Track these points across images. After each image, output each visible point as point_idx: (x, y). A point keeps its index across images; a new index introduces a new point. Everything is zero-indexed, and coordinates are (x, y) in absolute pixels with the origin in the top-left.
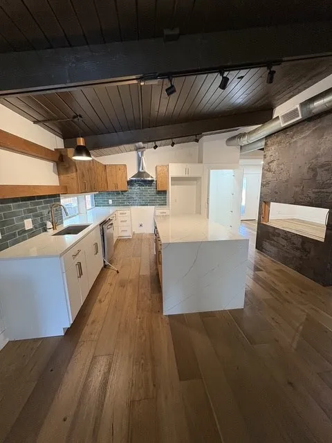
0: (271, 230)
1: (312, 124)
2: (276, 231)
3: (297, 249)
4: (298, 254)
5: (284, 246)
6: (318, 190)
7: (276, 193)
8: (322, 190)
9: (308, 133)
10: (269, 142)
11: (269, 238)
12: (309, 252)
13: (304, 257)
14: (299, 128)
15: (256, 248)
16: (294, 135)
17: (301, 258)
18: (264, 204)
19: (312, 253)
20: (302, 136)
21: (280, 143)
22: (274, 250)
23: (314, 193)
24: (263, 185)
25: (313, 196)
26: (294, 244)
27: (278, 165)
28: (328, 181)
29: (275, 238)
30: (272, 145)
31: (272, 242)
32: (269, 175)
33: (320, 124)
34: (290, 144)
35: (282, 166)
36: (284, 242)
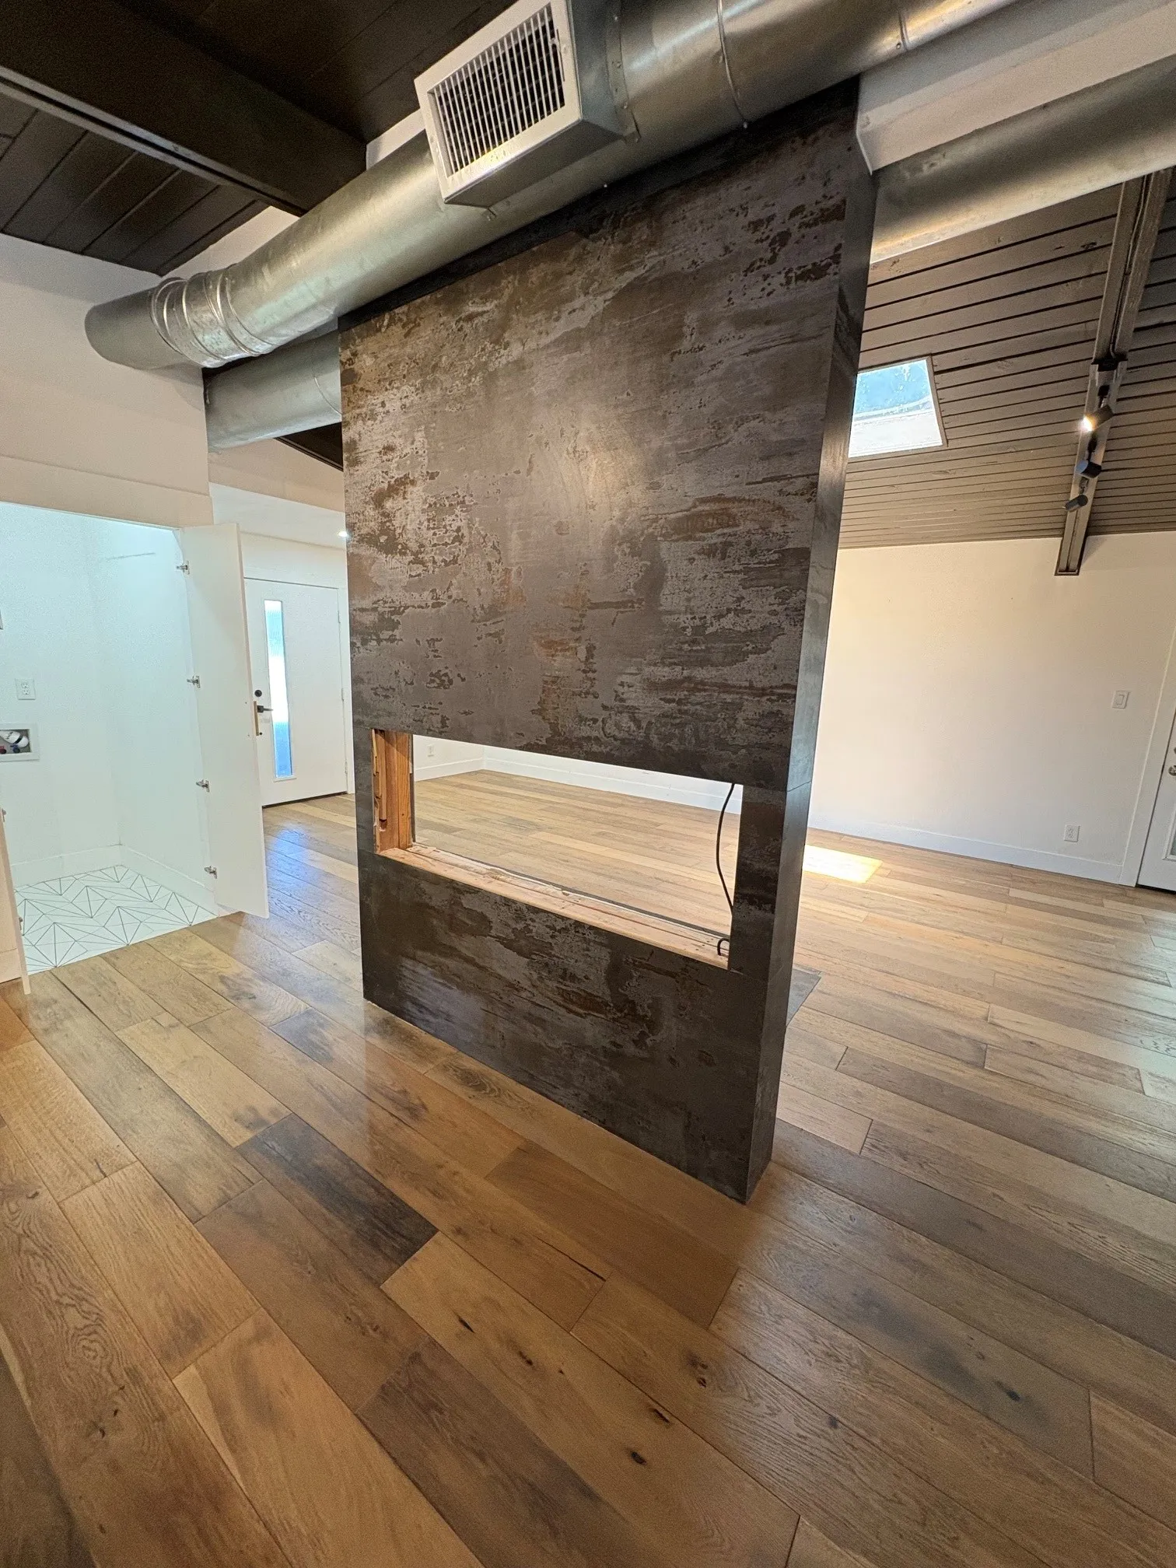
0: (438, 899)
1: (603, 251)
2: (467, 901)
3: (590, 1004)
4: (593, 1029)
5: (514, 987)
6: (678, 672)
7: (444, 681)
8: (701, 674)
9: (587, 309)
10: (366, 363)
11: (431, 944)
12: (653, 1026)
13: (631, 1049)
14: (535, 275)
15: (368, 995)
16: (504, 325)
17: (614, 1056)
18: (377, 742)
19: (671, 1031)
20: (560, 329)
21: (427, 370)
22: (462, 1006)
23: (652, 686)
24: (359, 633)
25: (650, 705)
26: (566, 975)
27: (437, 510)
28: (727, 622)
29: (466, 945)
30: (385, 381)
31: (452, 964)
32: (392, 568)
33: (652, 258)
34: (491, 378)
35: (457, 520)
36: (512, 966)
